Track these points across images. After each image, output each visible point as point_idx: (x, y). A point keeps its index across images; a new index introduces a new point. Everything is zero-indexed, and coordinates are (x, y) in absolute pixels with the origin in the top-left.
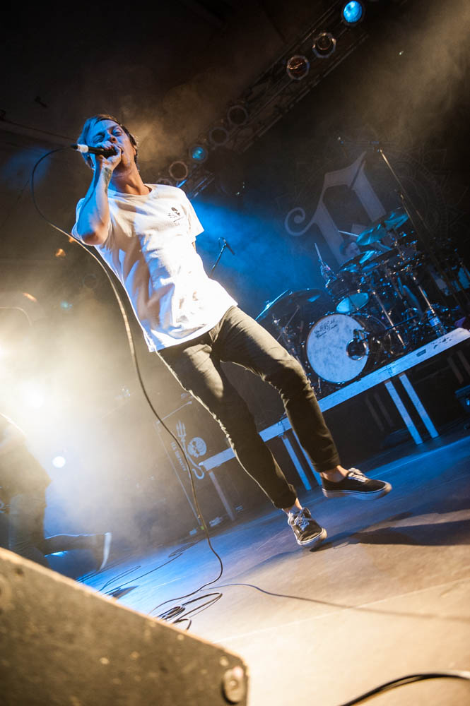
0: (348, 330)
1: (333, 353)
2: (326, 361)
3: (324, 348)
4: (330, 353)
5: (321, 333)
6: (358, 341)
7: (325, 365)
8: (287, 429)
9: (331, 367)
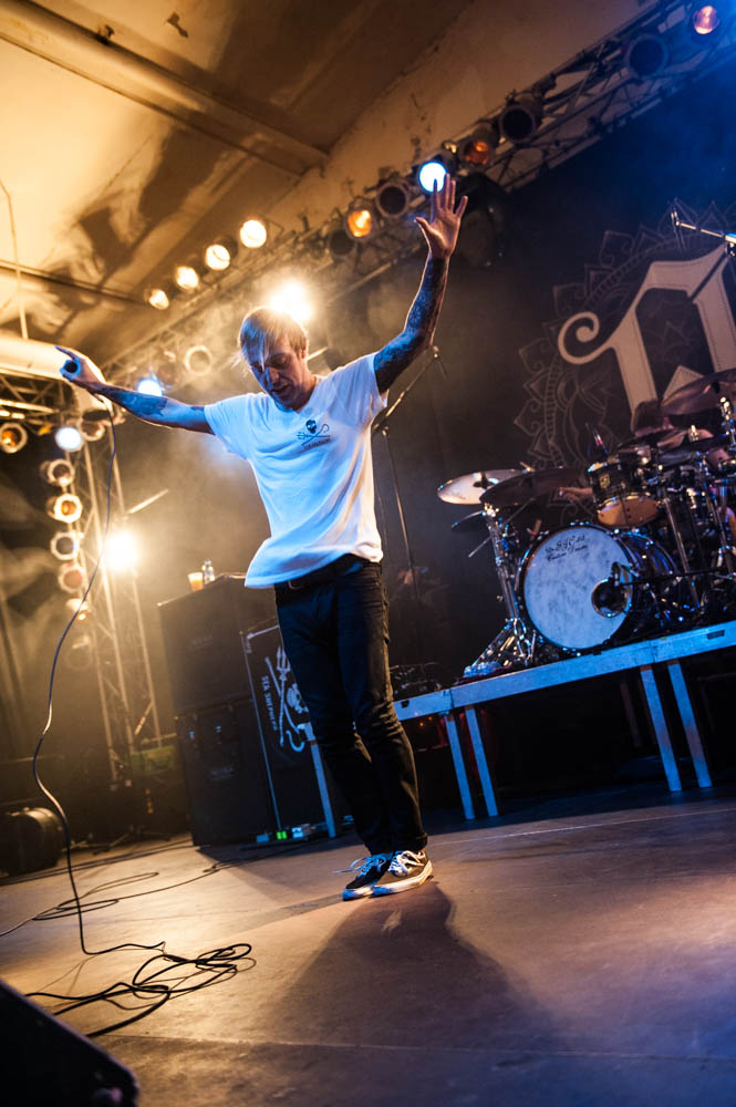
0: (604, 560)
1: (569, 593)
2: (553, 605)
3: (556, 582)
4: (564, 592)
5: (556, 553)
6: (617, 583)
7: (551, 609)
8: (456, 706)
9: (560, 617)
